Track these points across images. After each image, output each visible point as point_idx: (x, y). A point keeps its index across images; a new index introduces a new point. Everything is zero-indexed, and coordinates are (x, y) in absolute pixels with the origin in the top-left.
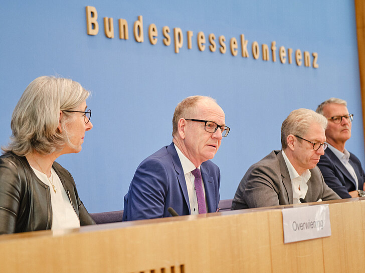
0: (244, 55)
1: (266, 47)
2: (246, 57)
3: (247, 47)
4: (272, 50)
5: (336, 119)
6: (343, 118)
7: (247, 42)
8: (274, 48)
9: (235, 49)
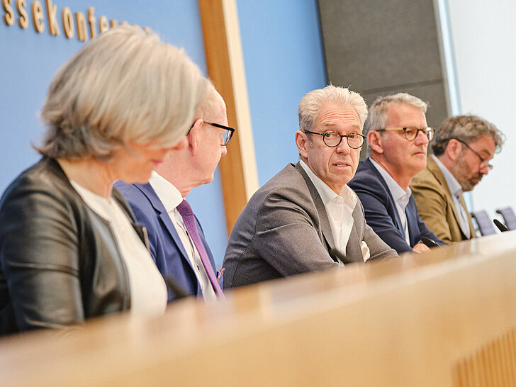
0: (53, 32)
1: (82, 17)
2: (56, 35)
3: (57, 17)
4: (90, 23)
5: (408, 132)
6: (420, 132)
7: (55, 8)
8: (93, 20)
9: (40, 20)
